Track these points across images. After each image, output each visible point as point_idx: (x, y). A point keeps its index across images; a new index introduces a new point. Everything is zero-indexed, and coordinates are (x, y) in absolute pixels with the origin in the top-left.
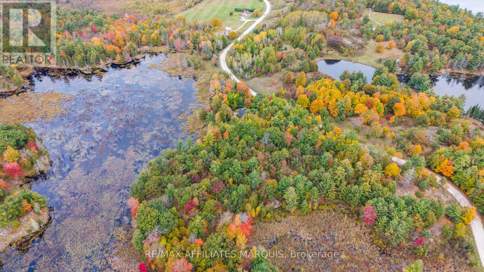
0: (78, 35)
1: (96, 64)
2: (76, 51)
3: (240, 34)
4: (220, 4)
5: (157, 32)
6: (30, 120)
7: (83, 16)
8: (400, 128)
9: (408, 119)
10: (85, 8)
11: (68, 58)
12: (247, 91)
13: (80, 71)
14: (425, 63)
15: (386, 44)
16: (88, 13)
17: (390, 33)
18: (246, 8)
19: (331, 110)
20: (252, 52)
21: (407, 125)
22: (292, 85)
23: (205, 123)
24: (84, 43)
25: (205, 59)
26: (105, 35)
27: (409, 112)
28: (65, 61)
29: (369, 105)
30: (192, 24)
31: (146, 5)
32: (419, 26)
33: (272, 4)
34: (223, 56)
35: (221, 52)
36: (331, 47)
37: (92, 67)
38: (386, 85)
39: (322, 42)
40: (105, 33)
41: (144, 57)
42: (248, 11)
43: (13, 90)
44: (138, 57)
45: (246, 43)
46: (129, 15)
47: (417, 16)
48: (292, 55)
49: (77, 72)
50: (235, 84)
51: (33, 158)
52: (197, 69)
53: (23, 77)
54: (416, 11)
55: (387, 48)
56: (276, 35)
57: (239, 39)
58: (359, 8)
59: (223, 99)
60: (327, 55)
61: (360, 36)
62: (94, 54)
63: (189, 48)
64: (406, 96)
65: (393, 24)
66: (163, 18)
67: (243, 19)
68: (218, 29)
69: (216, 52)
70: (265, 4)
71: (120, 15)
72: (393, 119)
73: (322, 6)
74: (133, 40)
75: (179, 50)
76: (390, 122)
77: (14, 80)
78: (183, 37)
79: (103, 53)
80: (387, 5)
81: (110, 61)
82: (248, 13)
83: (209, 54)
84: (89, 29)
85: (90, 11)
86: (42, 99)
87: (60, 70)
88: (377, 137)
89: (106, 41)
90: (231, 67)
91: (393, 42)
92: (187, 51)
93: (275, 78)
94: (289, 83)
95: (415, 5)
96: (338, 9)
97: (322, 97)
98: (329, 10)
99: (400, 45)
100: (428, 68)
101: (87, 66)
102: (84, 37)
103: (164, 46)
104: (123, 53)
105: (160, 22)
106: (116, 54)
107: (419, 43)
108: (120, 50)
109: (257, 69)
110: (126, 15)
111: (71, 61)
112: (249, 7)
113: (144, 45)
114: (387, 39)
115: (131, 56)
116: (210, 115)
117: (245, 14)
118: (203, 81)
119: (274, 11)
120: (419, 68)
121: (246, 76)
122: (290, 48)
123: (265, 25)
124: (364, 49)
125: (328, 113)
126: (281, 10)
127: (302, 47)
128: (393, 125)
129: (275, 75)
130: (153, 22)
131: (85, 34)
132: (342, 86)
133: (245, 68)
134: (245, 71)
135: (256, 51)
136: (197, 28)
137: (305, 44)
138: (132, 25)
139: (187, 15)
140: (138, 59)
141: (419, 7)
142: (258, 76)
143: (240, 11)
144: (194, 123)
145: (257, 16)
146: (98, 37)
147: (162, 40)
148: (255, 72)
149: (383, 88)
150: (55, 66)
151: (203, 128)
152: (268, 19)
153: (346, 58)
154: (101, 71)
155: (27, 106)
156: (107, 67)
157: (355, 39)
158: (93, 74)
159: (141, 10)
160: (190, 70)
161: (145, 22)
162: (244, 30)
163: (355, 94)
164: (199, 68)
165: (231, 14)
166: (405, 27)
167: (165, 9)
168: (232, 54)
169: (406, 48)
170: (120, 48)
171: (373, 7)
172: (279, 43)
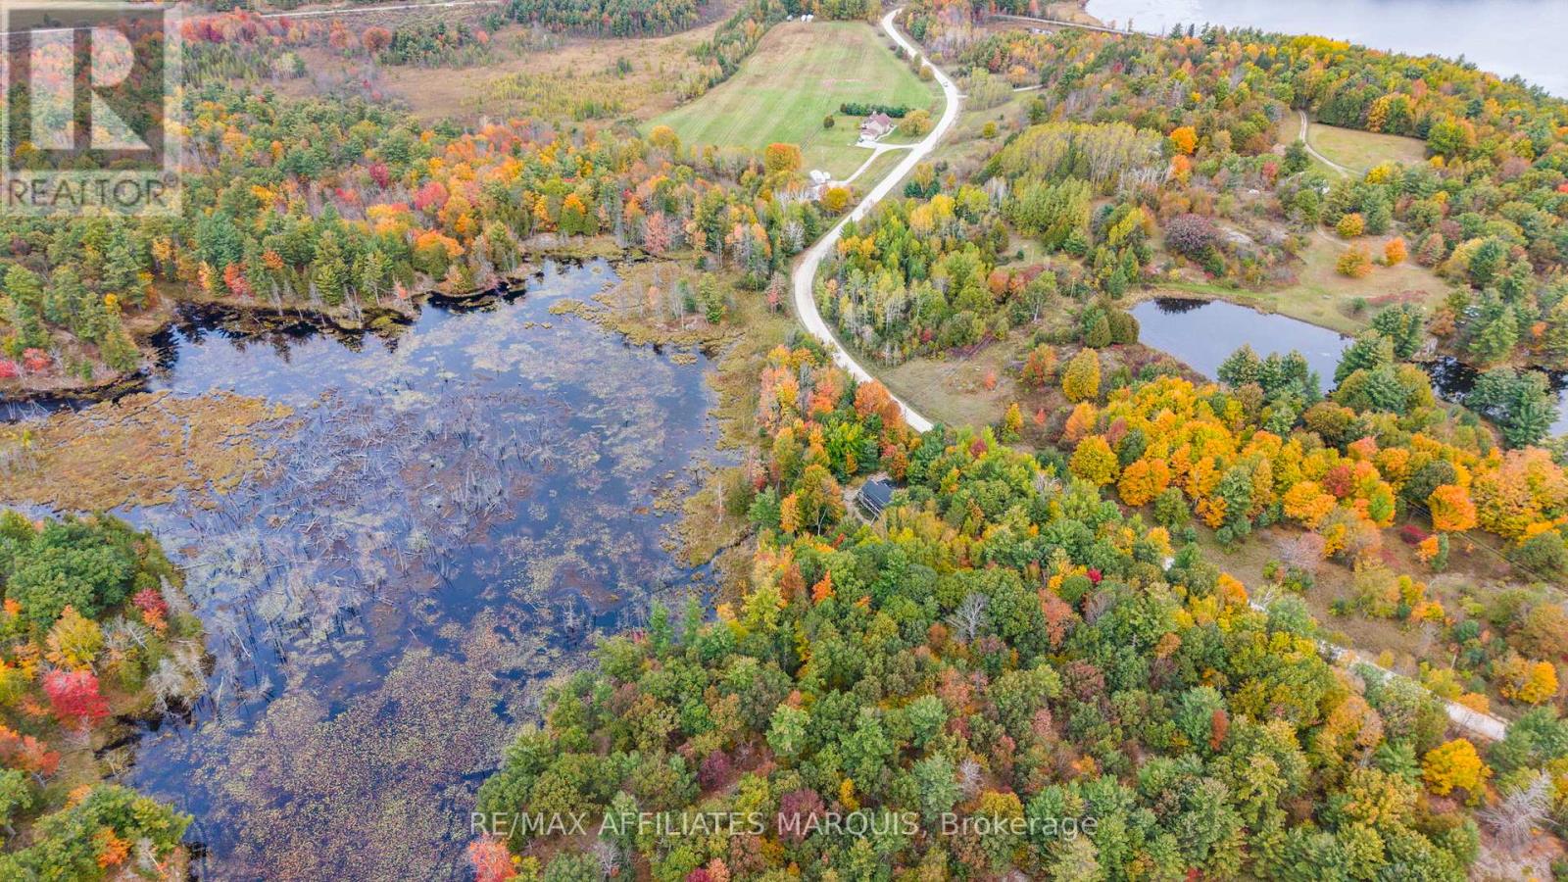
0: (328, 192)
1: (381, 294)
2: (318, 251)
3: (859, 196)
4: (790, 86)
5: (585, 186)
6: (149, 497)
7: (345, 126)
8: (1458, 579)
9: (1484, 545)
10: (354, 99)
11: (289, 274)
12: (891, 412)
13: (328, 320)
14: (1524, 323)
15: (1375, 247)
16: (362, 118)
17: (1385, 209)
18: (879, 104)
19: (1196, 496)
20: (904, 266)
21: (1483, 570)
22: (1048, 392)
23: (743, 528)
24: (346, 223)
25: (744, 287)
26: (413, 195)
27: (1489, 516)
28: (281, 286)
29: (1340, 488)
30: (702, 161)
31: (549, 87)
32: (1485, 186)
33: (963, 89)
34: (804, 274)
35: (796, 260)
36: (1181, 253)
37: (367, 306)
38: (1392, 408)
39: (1148, 236)
40: (414, 189)
41: (540, 275)
42: (884, 115)
43: (102, 383)
44: (521, 272)
45: (882, 235)
46: (496, 124)
47: (1473, 144)
48: (1046, 281)
49: (318, 321)
50: (849, 384)
51: (150, 652)
52: (715, 323)
53: (140, 338)
54: (1469, 128)
55: (1379, 262)
56: (985, 207)
57: (857, 215)
58: (1268, 112)
59: (807, 443)
60: (1167, 280)
61: (1280, 215)
62: (374, 264)
63: (690, 247)
64: (1472, 457)
65: (1393, 175)
66: (605, 139)
67: (868, 141)
68: (786, 178)
69: (781, 262)
70: (939, 91)
71: (465, 120)
72: (1431, 546)
73: (1135, 106)
74: (505, 215)
75: (658, 251)
76: (1422, 555)
77: (111, 351)
78: (670, 208)
79: (406, 259)
80: (1365, 104)
81: (426, 285)
82: (884, 123)
83: (759, 269)
84: (362, 173)
85: (370, 109)
86: (194, 420)
87: (264, 314)
88: (1376, 617)
89: (417, 217)
90: (832, 318)
91: (1397, 240)
92: (682, 254)
93: (987, 364)
94: (1036, 384)
95: (1463, 106)
96: (1194, 116)
97: (1162, 449)
98: (1163, 119)
99: (1426, 253)
100: (1533, 341)
101: (351, 304)
102: (348, 202)
103: (606, 237)
104: (471, 258)
105: (594, 149)
106: (448, 263)
107: (1496, 251)
108: (462, 250)
109: (924, 329)
110: (485, 122)
111: (298, 285)
112: (888, 100)
113: (540, 231)
114: (1375, 230)
115: (496, 268)
116: (764, 504)
117: (874, 124)
118: (736, 365)
119: (973, 115)
120: (1502, 344)
121: (886, 353)
122: (1033, 254)
123: (945, 167)
124: (1297, 262)
125: (1187, 511)
126: (996, 112)
127: (1078, 253)
128: (1433, 569)
129: (986, 352)
130: (573, 149)
131: (349, 192)
132: (1233, 407)
133: (880, 325)
134: (883, 333)
135: (918, 265)
136: (715, 173)
137: (1088, 239)
138: (503, 160)
139: (681, 123)
140: (520, 281)
141: (1476, 114)
142: (927, 355)
143: (858, 114)
144: (707, 525)
145: (916, 133)
146: (391, 202)
147: (602, 215)
148: (916, 340)
149: (1386, 420)
150: (245, 301)
151: (737, 544)
152: (954, 143)
153: (1235, 294)
154: (395, 321)
155: (143, 445)
156: (417, 307)
157: (1261, 224)
158: (368, 328)
159: (534, 105)
160: (692, 326)
161: (547, 148)
162: (874, 183)
163: (1285, 442)
164: (723, 317)
165: (829, 124)
166: (1439, 188)
167: (610, 103)
168: (834, 272)
169: (1448, 265)
170: (461, 239)
171: (1314, 108)
172: (998, 235)
